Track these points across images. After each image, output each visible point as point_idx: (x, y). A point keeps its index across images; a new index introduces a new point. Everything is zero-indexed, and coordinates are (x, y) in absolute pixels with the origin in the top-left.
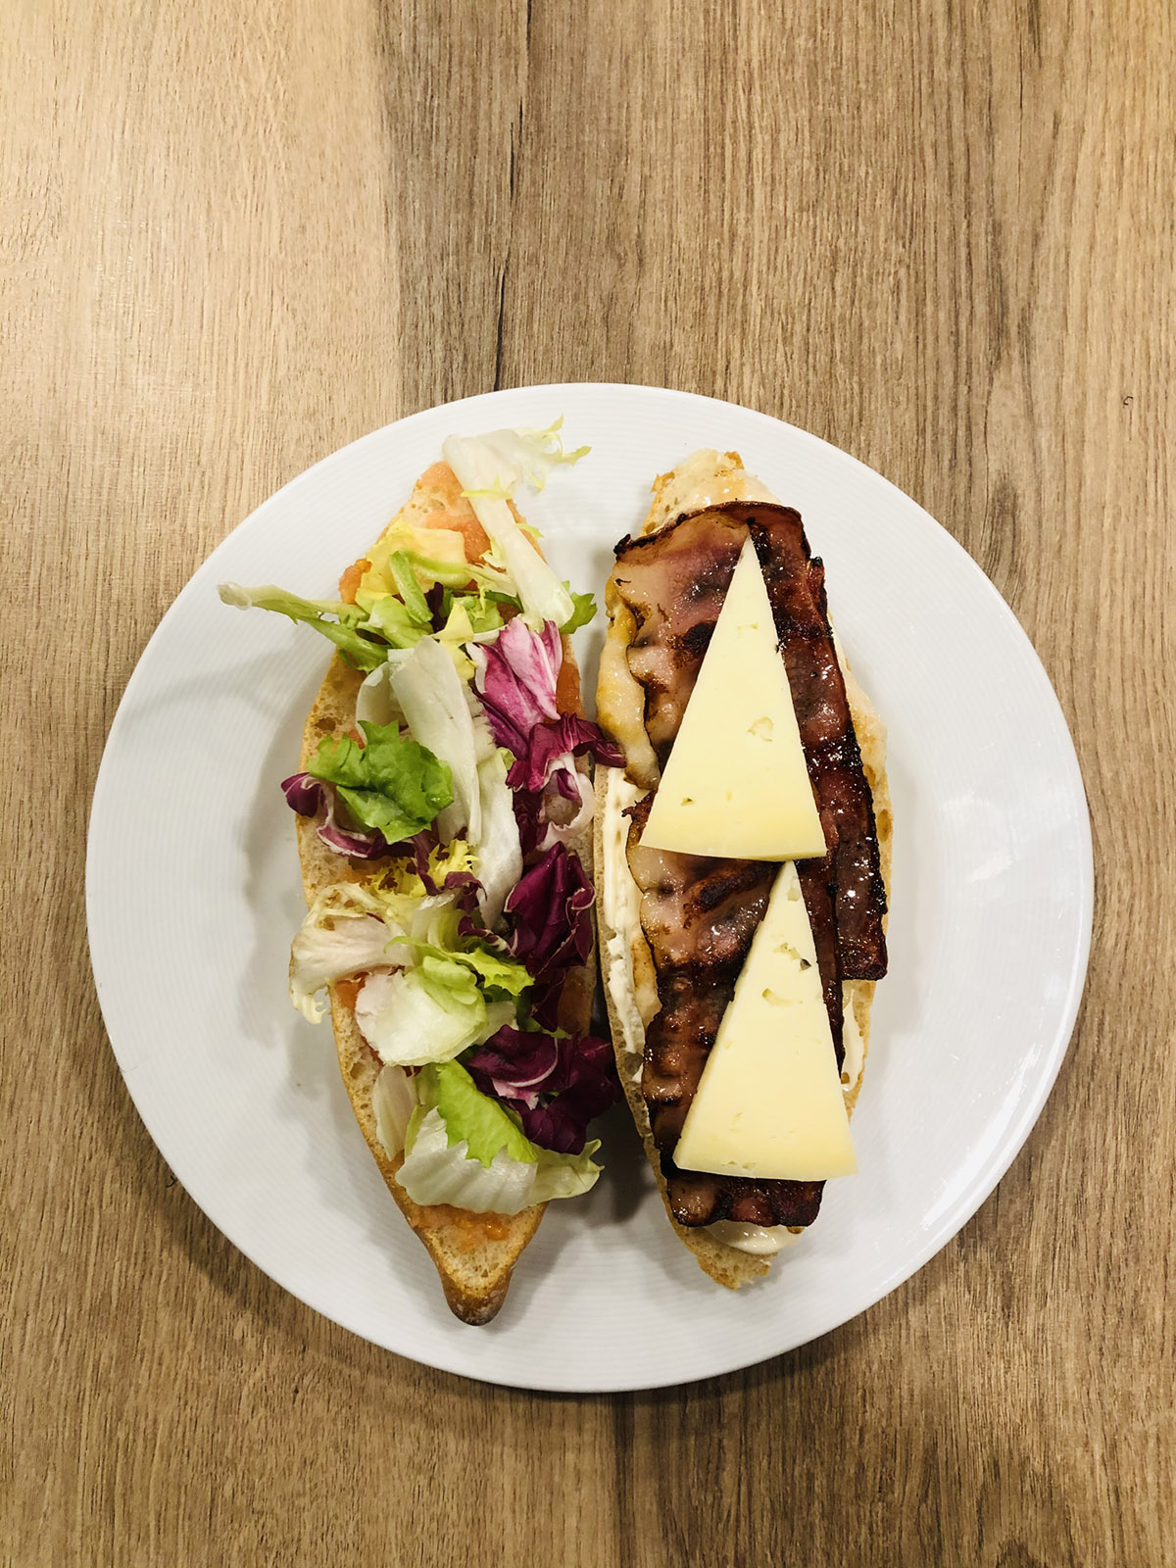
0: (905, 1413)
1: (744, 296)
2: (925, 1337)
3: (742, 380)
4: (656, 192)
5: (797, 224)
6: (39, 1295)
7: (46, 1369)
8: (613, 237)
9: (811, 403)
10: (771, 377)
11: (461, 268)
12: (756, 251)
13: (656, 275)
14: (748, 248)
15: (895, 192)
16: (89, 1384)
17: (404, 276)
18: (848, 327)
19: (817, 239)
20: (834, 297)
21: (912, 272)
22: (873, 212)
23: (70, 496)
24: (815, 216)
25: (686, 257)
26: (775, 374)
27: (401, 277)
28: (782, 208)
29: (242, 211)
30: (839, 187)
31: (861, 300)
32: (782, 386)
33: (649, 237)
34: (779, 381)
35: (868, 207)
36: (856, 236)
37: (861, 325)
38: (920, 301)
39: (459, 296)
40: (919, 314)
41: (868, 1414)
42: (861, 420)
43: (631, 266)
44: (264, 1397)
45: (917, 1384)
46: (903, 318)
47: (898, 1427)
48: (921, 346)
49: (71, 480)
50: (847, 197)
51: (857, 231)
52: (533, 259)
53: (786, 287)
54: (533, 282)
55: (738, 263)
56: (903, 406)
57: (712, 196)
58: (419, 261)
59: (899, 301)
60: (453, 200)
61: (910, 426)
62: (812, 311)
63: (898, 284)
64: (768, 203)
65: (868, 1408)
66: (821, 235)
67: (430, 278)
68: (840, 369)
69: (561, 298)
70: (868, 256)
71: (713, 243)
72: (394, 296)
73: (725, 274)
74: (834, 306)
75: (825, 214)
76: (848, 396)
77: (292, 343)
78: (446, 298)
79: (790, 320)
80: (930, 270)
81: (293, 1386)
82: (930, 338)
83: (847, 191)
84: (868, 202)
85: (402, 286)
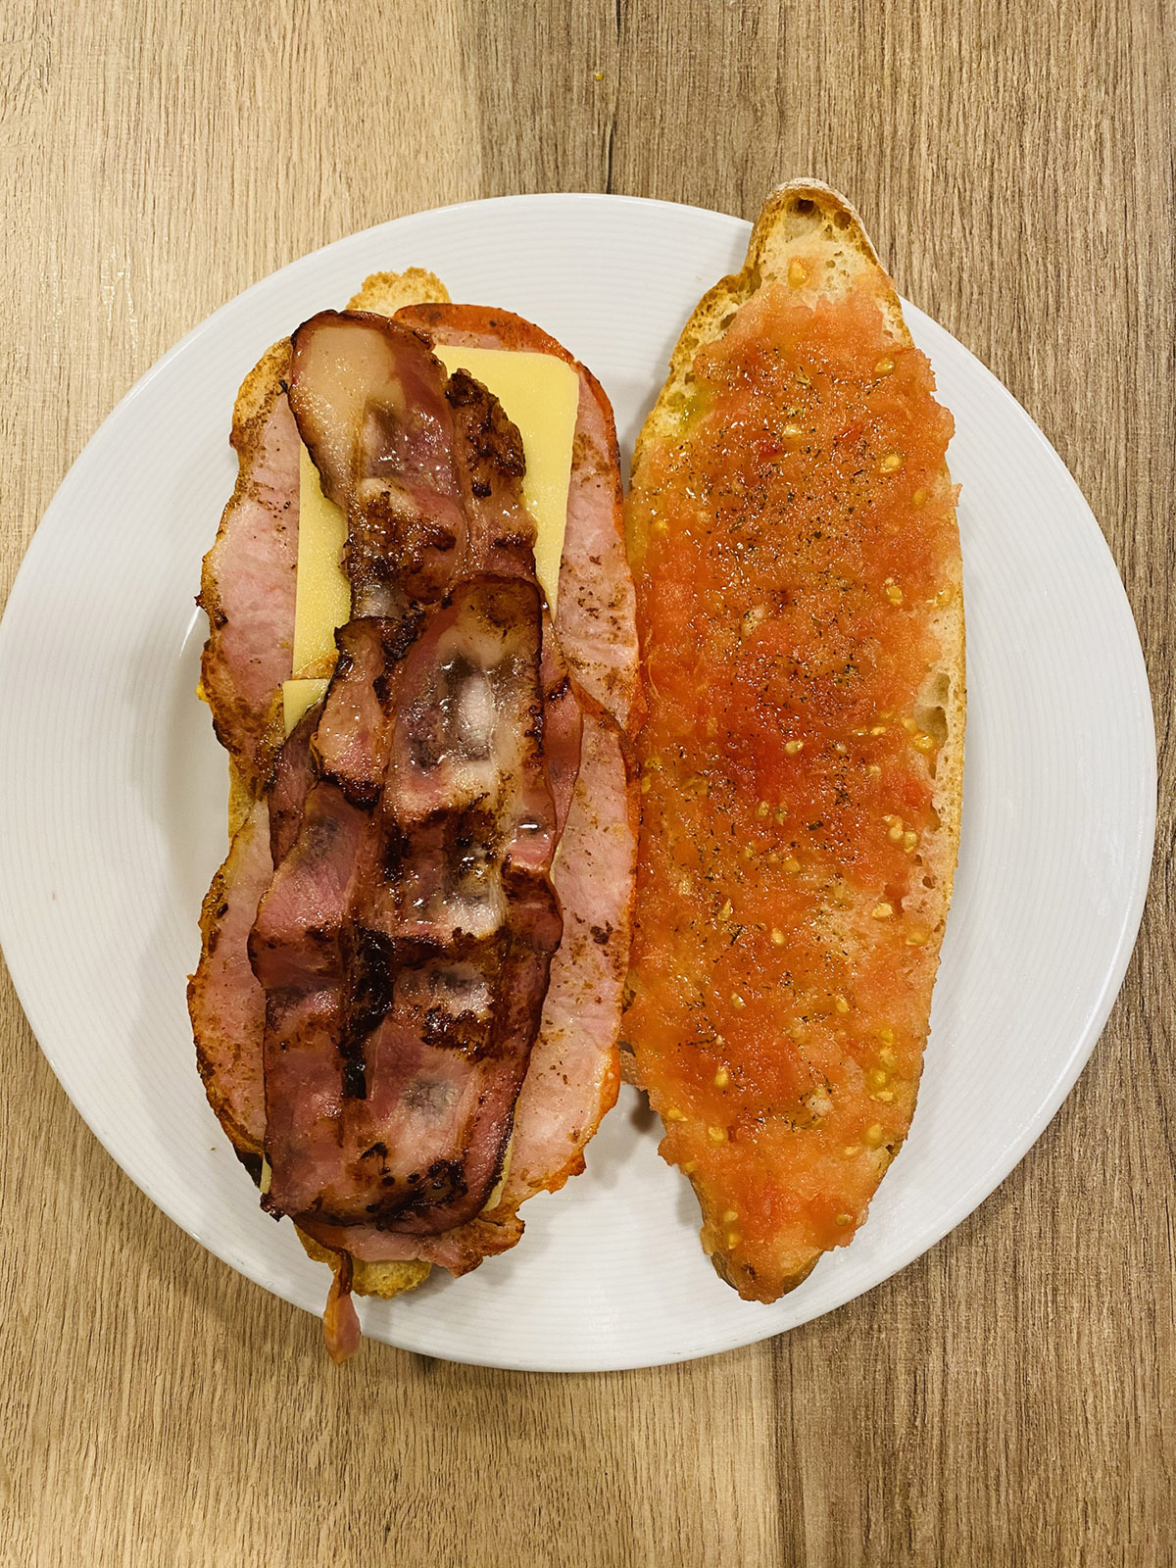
0: (1135, 1528)
1: (911, 156)
2: (1158, 1435)
3: (911, 263)
4: (799, 27)
5: (974, 66)
6: (63, 1419)
7: (75, 1510)
8: (746, 81)
9: (996, 289)
10: (946, 257)
11: (558, 124)
12: (926, 100)
13: (801, 130)
14: (915, 96)
15: (1094, 26)
16: (129, 1526)
17: (486, 133)
18: (1039, 193)
19: (1001, 85)
20: (1022, 156)
21: (1117, 123)
22: (1068, 49)
23: (72, 419)
24: (996, 55)
25: (838, 108)
26: (952, 254)
27: (483, 138)
28: (955, 45)
29: (280, 54)
30: (1025, 18)
31: (1055, 161)
32: (961, 269)
33: (790, 84)
34: (955, 265)
35: (1061, 44)
36: (1048, 79)
37: (1055, 191)
38: (1128, 160)
39: (556, 160)
40: (1127, 177)
41: (1091, 1531)
42: (1058, 310)
43: (770, 120)
44: (348, 1535)
45: (1149, 1493)
46: (1106, 181)
47: (1126, 1545)
48: (1130, 217)
49: (73, 398)
50: (1036, 33)
51: (1048, 74)
52: (647, 113)
53: (962, 144)
54: (648, 141)
55: (903, 115)
56: (1109, 291)
57: (868, 30)
58: (505, 117)
59: (1102, 160)
60: (546, 37)
61: (1118, 317)
62: (996, 174)
63: (1100, 141)
64: (939, 39)
65: (1090, 1525)
66: (1005, 79)
67: (519, 138)
68: (1031, 247)
69: (683, 161)
70: (1063, 105)
71: (871, 91)
72: (474, 161)
73: (888, 129)
74: (1022, 168)
75: (1009, 52)
76: (1042, 280)
77: (348, 221)
78: (540, 160)
79: (968, 186)
80: (1139, 121)
81: (384, 1522)
82: (1141, 208)
83: (1036, 24)
84: (1061, 38)
85: (484, 148)
